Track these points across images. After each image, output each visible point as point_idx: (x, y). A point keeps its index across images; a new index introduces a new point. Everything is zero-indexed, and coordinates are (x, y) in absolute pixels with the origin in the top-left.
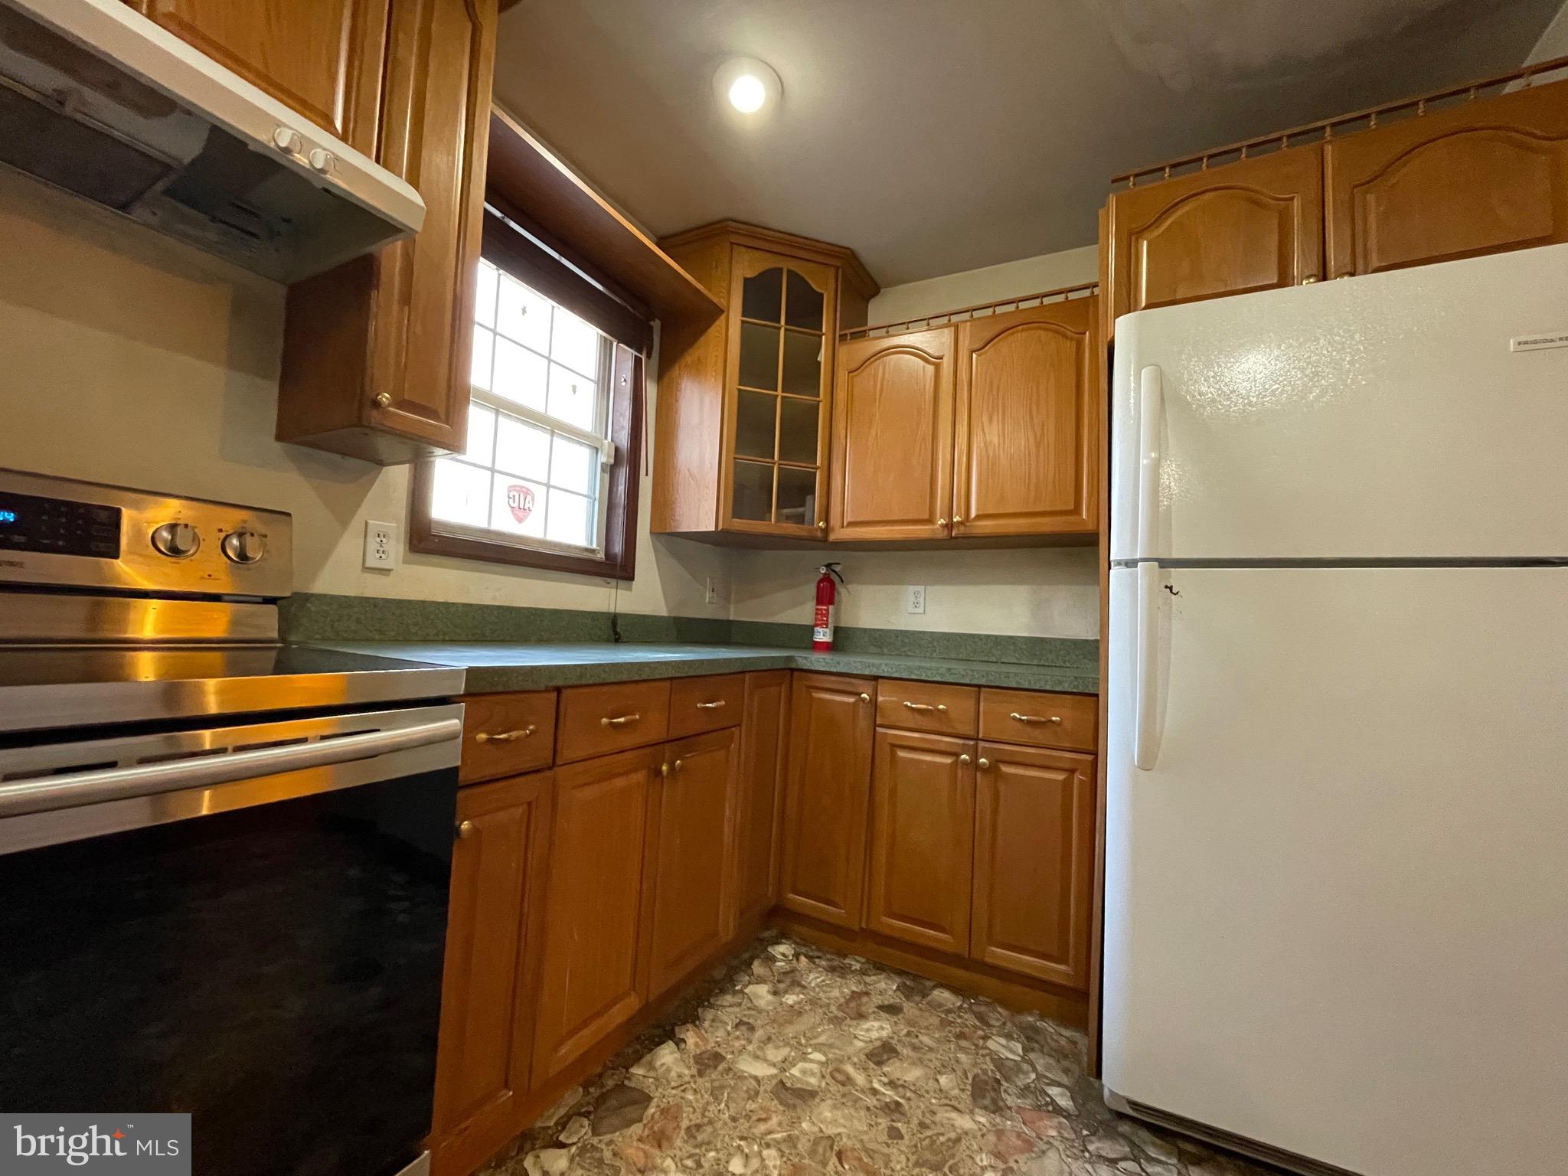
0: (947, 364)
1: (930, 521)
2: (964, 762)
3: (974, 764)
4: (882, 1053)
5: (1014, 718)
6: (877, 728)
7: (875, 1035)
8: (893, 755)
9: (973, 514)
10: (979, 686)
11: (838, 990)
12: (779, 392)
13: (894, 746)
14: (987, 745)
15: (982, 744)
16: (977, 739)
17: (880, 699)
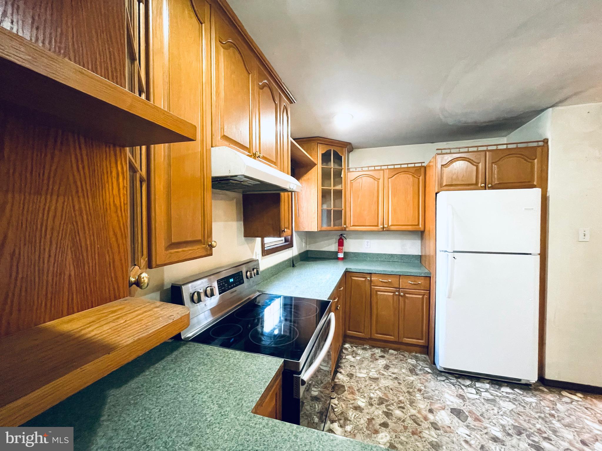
0: (381, 181)
1: (377, 226)
2: (396, 295)
3: (399, 295)
4: (387, 367)
5: (409, 283)
6: (372, 287)
7: (383, 363)
8: (376, 293)
9: (390, 224)
10: (400, 275)
11: (368, 354)
12: (332, 188)
13: (377, 291)
14: (402, 290)
15: (401, 290)
16: (399, 288)
17: (372, 279)
